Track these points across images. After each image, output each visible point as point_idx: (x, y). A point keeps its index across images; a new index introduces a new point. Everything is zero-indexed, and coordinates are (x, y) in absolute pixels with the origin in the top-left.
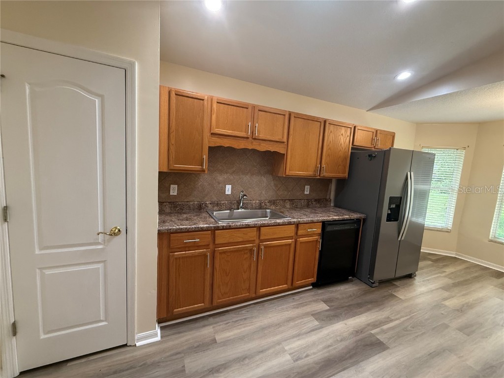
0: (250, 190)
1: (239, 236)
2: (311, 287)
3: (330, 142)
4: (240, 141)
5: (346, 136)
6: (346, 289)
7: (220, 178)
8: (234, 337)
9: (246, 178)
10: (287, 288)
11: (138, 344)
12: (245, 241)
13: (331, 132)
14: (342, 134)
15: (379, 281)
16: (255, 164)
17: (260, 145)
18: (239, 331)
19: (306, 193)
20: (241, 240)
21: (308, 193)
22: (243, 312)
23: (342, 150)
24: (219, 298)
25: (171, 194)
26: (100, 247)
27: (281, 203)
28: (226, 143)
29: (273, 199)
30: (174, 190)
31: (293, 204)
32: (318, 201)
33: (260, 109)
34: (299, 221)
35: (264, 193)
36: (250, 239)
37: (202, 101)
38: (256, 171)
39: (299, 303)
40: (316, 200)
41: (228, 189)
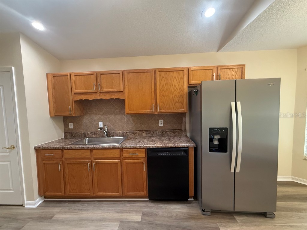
0: (115, 124)
1: (78, 154)
2: (148, 199)
3: (163, 85)
4: (92, 95)
5: (180, 78)
6: (176, 209)
7: (96, 118)
8: (62, 219)
9: (112, 117)
10: (119, 195)
11: (26, 206)
12: (83, 158)
13: (163, 77)
14: (175, 78)
15: (212, 210)
16: (117, 108)
17: (105, 95)
18: (69, 216)
19: (160, 125)
20: (80, 157)
21: (162, 125)
22: (86, 205)
23: (176, 90)
24: (70, 192)
25: (70, 128)
26: (8, 154)
27: (139, 133)
28: (84, 98)
29: (133, 130)
30: (71, 126)
31: (149, 133)
32: (172, 131)
33: (101, 73)
34: (122, 147)
35: (125, 126)
36: (87, 157)
37: (67, 77)
38: (118, 112)
39: (123, 209)
40: (170, 131)
41: (101, 124)
